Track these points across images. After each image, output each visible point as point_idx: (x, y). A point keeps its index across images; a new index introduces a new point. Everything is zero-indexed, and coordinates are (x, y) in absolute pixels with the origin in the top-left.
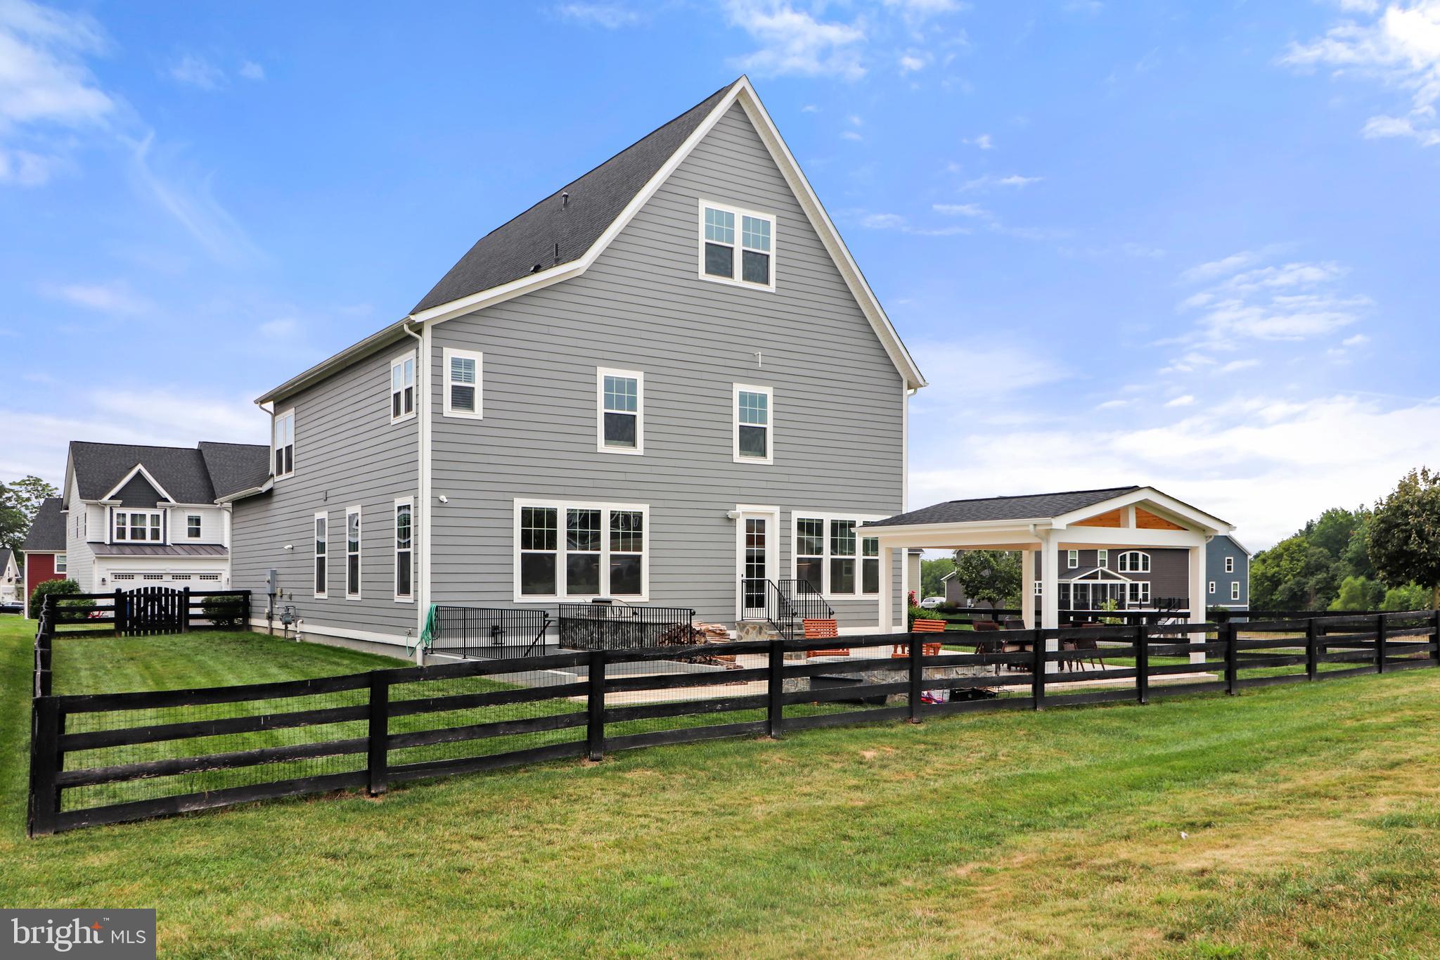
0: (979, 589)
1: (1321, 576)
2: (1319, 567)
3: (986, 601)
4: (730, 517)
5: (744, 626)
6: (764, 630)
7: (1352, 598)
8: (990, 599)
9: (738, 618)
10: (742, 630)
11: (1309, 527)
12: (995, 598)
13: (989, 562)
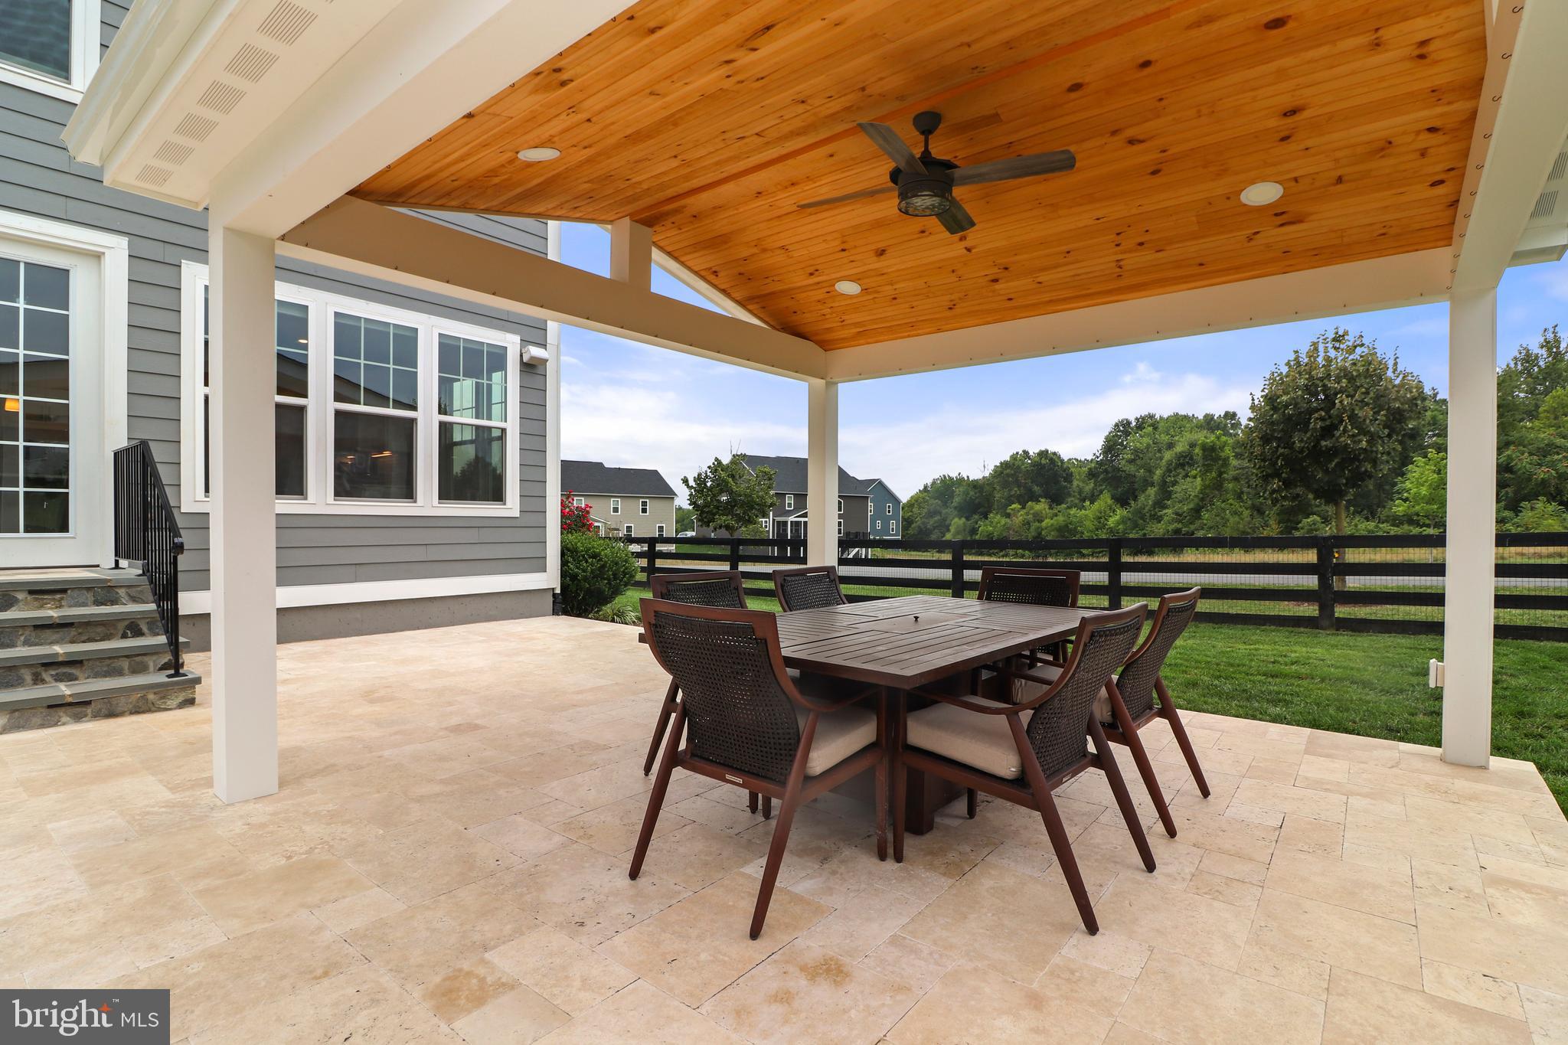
0: (715, 514)
1: (937, 518)
2: (936, 513)
3: (723, 530)
7: (958, 533)
8: (728, 527)
11: (926, 487)
12: (733, 527)
13: (727, 483)
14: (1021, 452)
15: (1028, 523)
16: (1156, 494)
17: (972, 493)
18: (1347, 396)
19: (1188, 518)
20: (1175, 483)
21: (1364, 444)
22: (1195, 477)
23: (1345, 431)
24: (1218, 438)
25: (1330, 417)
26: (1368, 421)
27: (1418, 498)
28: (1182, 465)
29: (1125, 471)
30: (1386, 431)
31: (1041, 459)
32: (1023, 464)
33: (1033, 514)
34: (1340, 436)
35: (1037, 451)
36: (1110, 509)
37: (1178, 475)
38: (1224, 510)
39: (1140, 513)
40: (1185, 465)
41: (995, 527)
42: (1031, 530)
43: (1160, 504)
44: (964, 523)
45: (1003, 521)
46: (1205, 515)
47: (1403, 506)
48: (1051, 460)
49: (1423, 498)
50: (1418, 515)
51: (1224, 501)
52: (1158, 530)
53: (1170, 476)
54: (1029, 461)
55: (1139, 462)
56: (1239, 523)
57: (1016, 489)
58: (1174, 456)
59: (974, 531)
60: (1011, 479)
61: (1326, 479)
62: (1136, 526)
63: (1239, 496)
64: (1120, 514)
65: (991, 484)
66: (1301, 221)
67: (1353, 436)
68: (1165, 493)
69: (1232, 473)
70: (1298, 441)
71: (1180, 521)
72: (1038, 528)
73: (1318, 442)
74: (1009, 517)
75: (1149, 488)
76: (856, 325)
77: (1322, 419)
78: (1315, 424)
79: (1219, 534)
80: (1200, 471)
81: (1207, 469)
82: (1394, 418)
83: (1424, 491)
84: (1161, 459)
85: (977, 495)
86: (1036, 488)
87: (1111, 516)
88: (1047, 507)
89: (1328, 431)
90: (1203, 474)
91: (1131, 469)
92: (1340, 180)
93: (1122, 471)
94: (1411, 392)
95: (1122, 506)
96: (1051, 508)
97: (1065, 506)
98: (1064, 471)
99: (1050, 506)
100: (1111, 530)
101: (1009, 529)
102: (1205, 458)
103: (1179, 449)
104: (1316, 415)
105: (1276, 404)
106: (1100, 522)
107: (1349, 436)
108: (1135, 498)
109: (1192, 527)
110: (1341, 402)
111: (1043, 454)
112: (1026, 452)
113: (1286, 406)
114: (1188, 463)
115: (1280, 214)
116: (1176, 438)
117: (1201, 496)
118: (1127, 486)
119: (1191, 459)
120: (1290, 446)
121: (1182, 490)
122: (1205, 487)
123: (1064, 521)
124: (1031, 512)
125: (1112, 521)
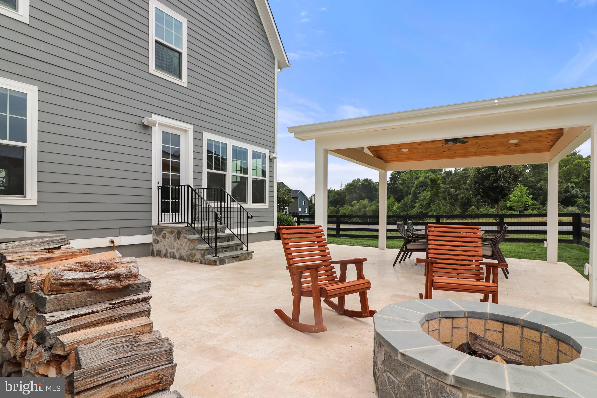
4: (145, 123)
5: (161, 230)
6: (183, 235)
9: (154, 223)
10: (158, 234)
14: (356, 179)
15: (360, 209)
16: (412, 197)
17: (337, 196)
18: (502, 170)
19: (425, 207)
20: (419, 193)
21: (507, 185)
22: (428, 191)
23: (501, 181)
24: (436, 176)
25: (496, 176)
26: (508, 178)
27: (514, 201)
28: (422, 186)
29: (399, 188)
30: (513, 181)
31: (365, 182)
32: (358, 184)
33: (362, 205)
34: (500, 183)
35: (363, 179)
36: (394, 203)
37: (421, 190)
38: (440, 204)
39: (405, 205)
40: (423, 186)
41: (347, 210)
42: (362, 212)
43: (414, 201)
44: (334, 209)
45: (350, 208)
46: (432, 206)
47: (509, 203)
48: (369, 183)
49: (516, 201)
50: (514, 207)
51: (439, 201)
52: (414, 212)
53: (417, 190)
54: (360, 183)
55: (404, 184)
56: (445, 209)
57: (355, 195)
58: (419, 182)
59: (338, 212)
60: (353, 191)
61: (495, 196)
62: (404, 210)
63: (445, 199)
64: (398, 206)
65: (344, 192)
66: (520, 146)
67: (504, 183)
68: (416, 197)
69: (442, 190)
70: (486, 184)
71: (422, 208)
72: (364, 211)
73: (492, 184)
74: (352, 207)
75: (409, 195)
76: (399, 158)
77: (494, 177)
78: (492, 179)
79: (438, 213)
80: (430, 189)
81: (433, 188)
82: (515, 177)
83: (516, 198)
84: (414, 183)
85: (339, 197)
86: (363, 194)
87: (394, 206)
88: (368, 202)
89: (496, 181)
90: (431, 190)
91: (401, 187)
92: (530, 140)
93: (398, 188)
94: (520, 169)
95: (398, 202)
96: (369, 203)
97: (375, 202)
98: (374, 187)
99: (369, 202)
100: (394, 212)
101: (352, 211)
102: (432, 184)
103: (421, 179)
104: (492, 176)
105: (479, 171)
106: (389, 208)
107: (502, 183)
108: (403, 199)
109: (427, 211)
110: (500, 172)
111: (366, 180)
112: (359, 180)
113: (483, 172)
114: (424, 185)
115: (516, 145)
116: (419, 175)
117: (430, 198)
118: (400, 194)
119: (426, 183)
120: (483, 185)
121: (423, 196)
122: (432, 195)
123: (375, 208)
124: (362, 204)
125: (394, 208)
